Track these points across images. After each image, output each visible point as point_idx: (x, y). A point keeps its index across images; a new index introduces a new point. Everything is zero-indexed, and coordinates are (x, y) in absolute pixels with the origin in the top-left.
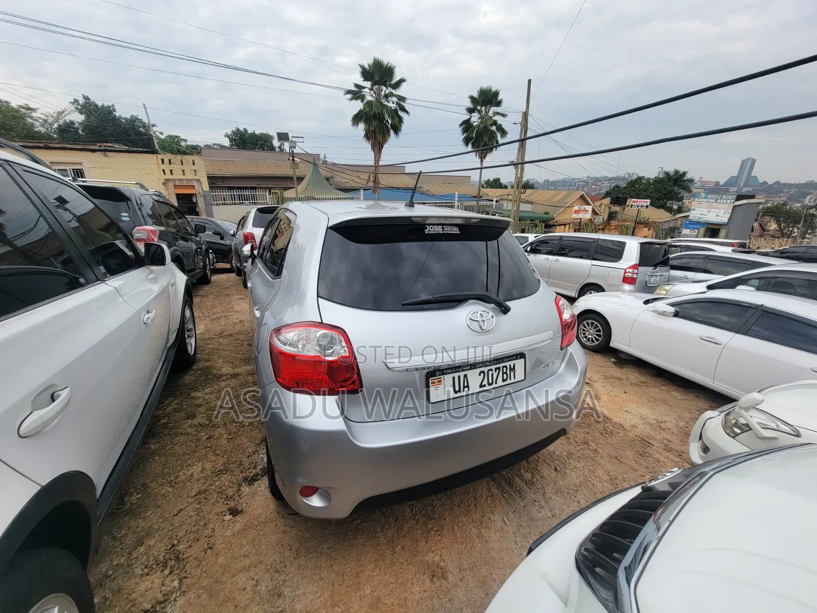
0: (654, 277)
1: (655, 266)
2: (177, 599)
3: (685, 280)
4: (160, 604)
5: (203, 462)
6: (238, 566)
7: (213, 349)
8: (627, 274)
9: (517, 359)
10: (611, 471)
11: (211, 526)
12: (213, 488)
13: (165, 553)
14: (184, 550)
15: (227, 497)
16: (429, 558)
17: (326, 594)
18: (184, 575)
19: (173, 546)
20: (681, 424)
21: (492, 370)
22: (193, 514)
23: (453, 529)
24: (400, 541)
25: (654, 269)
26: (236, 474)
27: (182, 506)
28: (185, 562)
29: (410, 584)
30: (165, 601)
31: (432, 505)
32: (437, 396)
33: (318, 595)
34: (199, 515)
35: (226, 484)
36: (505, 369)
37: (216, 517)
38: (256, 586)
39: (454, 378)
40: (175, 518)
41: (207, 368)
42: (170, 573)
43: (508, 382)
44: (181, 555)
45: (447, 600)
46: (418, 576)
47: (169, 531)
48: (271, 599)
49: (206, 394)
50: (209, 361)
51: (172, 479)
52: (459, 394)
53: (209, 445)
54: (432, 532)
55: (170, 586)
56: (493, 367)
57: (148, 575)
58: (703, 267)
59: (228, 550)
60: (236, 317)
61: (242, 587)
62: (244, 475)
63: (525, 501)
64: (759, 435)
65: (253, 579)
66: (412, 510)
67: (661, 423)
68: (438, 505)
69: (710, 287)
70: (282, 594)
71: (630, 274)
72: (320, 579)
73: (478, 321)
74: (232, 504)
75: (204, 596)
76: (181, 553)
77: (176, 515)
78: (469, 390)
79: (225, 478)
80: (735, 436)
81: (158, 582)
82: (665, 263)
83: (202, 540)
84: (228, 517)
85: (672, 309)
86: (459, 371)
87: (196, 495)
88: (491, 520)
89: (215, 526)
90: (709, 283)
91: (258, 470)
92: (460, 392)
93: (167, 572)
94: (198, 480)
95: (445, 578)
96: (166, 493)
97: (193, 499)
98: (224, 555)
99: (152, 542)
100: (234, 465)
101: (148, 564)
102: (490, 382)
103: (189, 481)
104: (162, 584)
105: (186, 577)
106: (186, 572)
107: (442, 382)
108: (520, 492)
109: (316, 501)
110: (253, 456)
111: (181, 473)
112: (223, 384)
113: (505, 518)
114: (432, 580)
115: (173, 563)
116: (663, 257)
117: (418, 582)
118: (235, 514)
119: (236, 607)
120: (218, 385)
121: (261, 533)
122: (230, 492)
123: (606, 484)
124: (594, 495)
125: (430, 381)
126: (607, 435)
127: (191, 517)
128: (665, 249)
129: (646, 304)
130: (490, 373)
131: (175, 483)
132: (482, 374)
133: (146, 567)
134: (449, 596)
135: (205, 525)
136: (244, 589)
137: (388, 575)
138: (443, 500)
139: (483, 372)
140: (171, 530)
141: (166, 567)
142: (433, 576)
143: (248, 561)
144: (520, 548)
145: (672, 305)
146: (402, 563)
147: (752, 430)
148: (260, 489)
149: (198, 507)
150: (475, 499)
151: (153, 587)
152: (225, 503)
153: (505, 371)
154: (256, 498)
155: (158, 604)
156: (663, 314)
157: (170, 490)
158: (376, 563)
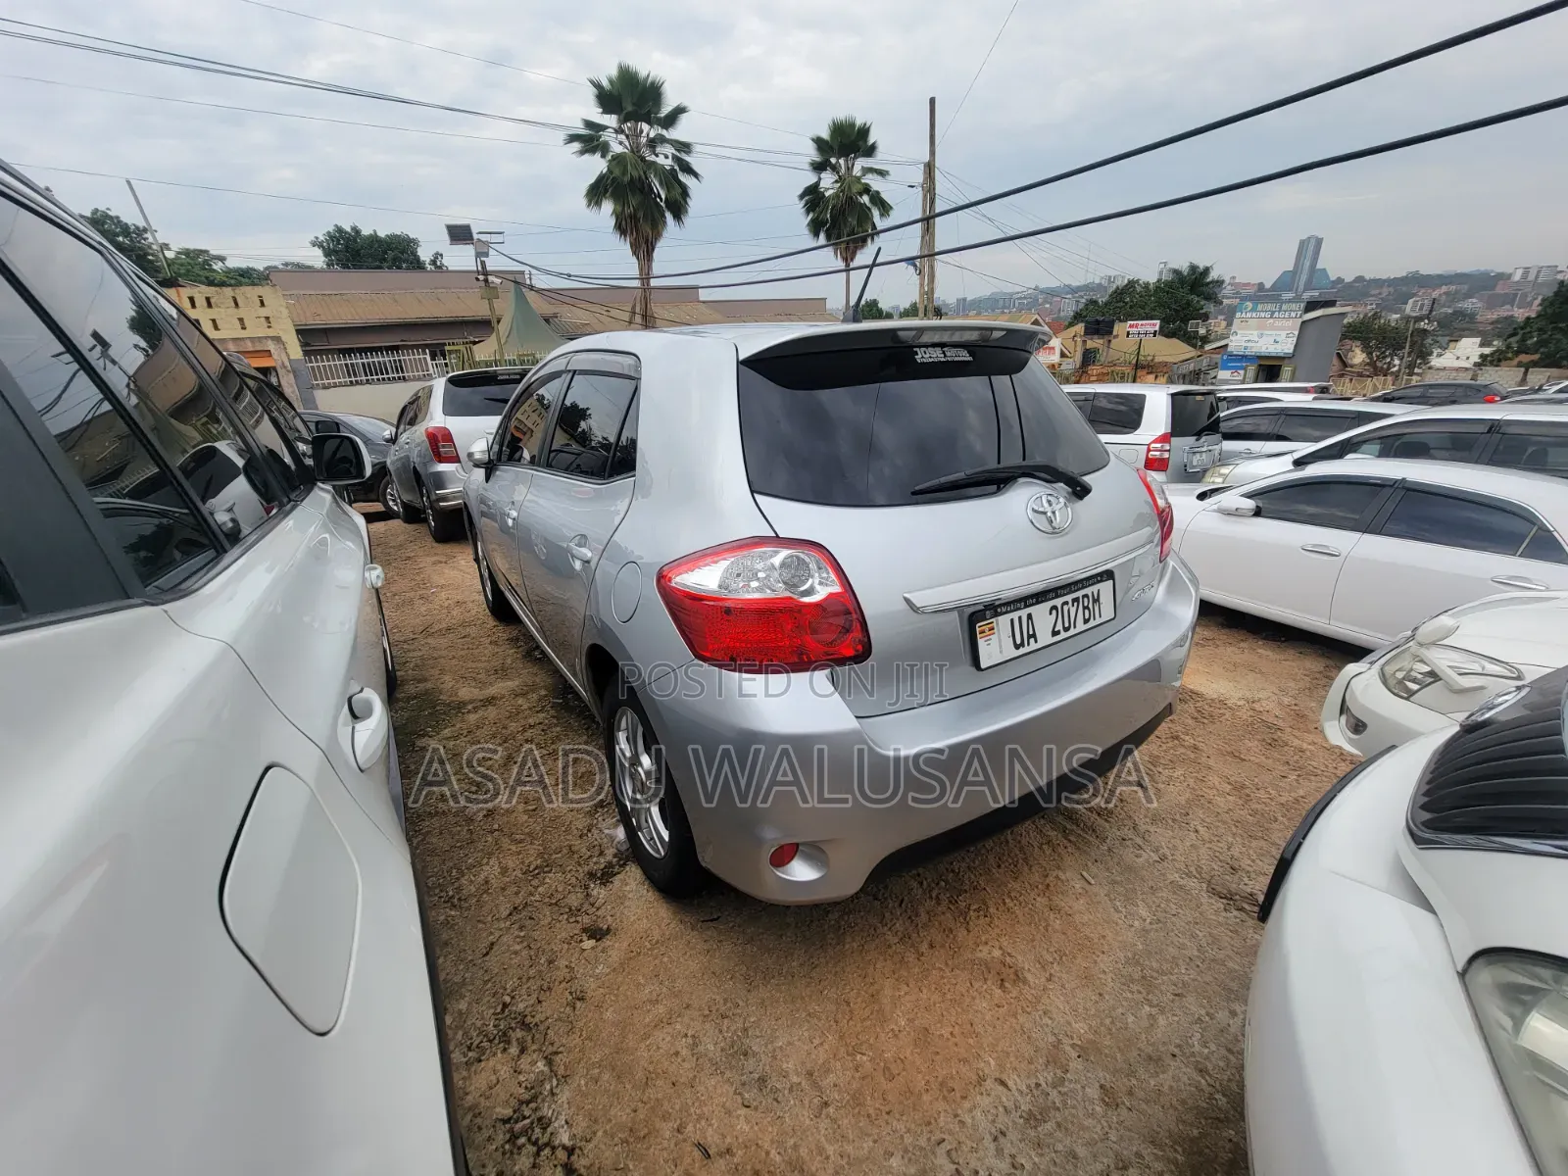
0: (1198, 455)
1: (1199, 434)
2: (554, 1091)
3: (1250, 456)
4: (527, 1106)
5: (498, 858)
6: (647, 1020)
7: (422, 658)
8: (1151, 453)
9: (1101, 581)
10: (1231, 776)
11: (563, 963)
12: (537, 897)
13: (496, 1019)
14: (530, 1009)
15: (570, 910)
16: (983, 953)
17: (830, 1038)
18: (551, 1049)
19: (505, 1006)
20: (1286, 700)
21: (1066, 603)
22: (518, 947)
23: (1005, 904)
24: (921, 935)
25: (1197, 440)
26: (571, 870)
27: (492, 937)
28: (542, 1028)
29: (968, 1000)
30: (534, 1099)
31: (953, 871)
32: (990, 657)
33: (816, 1042)
34: (530, 948)
35: (560, 889)
36: (1086, 599)
37: (566, 946)
38: (695, 1045)
39: (1012, 620)
40: (487, 958)
41: (427, 692)
42: (523, 1051)
43: (1092, 623)
44: (529, 1017)
45: (1041, 1012)
46: (977, 985)
47: (486, 982)
48: (733, 1063)
49: (448, 739)
50: (425, 680)
51: (451, 893)
52: (1022, 651)
53: (496, 826)
54: (971, 913)
55: (533, 1072)
56: (1069, 598)
57: (480, 1061)
58: (1275, 431)
59: (616, 996)
60: (443, 595)
61: (672, 1052)
62: (586, 869)
63: (1108, 841)
64: (1456, 687)
65: (686, 1035)
66: (921, 884)
67: (1253, 702)
68: (962, 870)
69: (1299, 463)
70: (750, 1051)
71: (1158, 453)
72: (809, 1015)
73: (1045, 513)
74: (586, 920)
75: (606, 1077)
76: (526, 1016)
77: (487, 954)
78: (1036, 642)
79: (553, 879)
80: (1410, 695)
81: (505, 1071)
82: (1213, 427)
83: (559, 989)
84: (589, 944)
85: (1250, 504)
86: (1020, 609)
87: (510, 914)
88: (1062, 881)
89: (571, 962)
90: (1297, 455)
91: (609, 858)
92: (1023, 646)
93: (514, 1050)
94: (503, 889)
95: (1025, 982)
96: (449, 919)
97: (508, 923)
98: (611, 1006)
99: (463, 1006)
100: (560, 855)
101: (472, 1044)
102: (1067, 625)
103: (486, 892)
104: (515, 1072)
105: (556, 1053)
106: (552, 1044)
107: (995, 630)
108: (1093, 830)
109: (801, 871)
110: (589, 835)
111: (463, 881)
112: (472, 718)
113: (1084, 873)
114: (1002, 986)
115: (519, 1034)
116: (1209, 418)
117: (980, 994)
118: (598, 937)
119: (673, 1084)
120: (463, 721)
121: (665, 959)
122: (574, 900)
123: (1230, 798)
124: (1216, 816)
125: (978, 630)
126: (1206, 721)
127: (516, 953)
128: (1212, 403)
129: (1202, 500)
130: (1066, 608)
131: (460, 899)
132: (1054, 612)
133: (469, 1048)
134: (1040, 1007)
135: (550, 962)
136: (677, 1054)
137: (925, 991)
138: (968, 860)
139: (1054, 608)
140: (489, 980)
141: (508, 1042)
142: (1002, 980)
143: (661, 1009)
144: (1125, 917)
145: (1250, 496)
146: (941, 969)
147: (1441, 679)
148: (628, 888)
149: (522, 934)
150: (1021, 849)
151: (501, 1080)
152: (571, 920)
153: (1086, 604)
154: (627, 903)
155: (524, 1105)
156: (1235, 513)
157: (453, 913)
158: (896, 976)
